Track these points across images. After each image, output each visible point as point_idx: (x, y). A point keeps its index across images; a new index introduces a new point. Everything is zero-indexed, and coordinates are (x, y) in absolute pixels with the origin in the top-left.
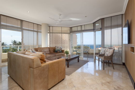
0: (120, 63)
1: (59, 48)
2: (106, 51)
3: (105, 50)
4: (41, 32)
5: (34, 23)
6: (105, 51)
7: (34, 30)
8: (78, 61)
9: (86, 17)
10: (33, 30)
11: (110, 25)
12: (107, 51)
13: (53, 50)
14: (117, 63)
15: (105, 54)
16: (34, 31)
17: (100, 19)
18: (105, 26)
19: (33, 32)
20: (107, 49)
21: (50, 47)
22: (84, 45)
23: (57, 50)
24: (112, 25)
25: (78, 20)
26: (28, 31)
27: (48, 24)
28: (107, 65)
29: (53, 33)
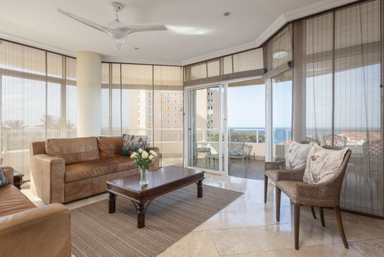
0: (375, 208)
1: (138, 139)
2: (309, 157)
3: (308, 151)
4: (74, 83)
5: (46, 51)
6: (305, 158)
7: (48, 75)
8: (200, 195)
9: (227, 14)
10: (44, 74)
11: (330, 48)
12: (313, 158)
13: (113, 147)
14: (358, 210)
15: (306, 170)
16: (47, 79)
17: (288, 23)
18: (307, 53)
19: (44, 83)
20: (316, 150)
21: (101, 138)
22: (231, 130)
23: (128, 147)
24: (338, 47)
25: (201, 32)
26: (19, 79)
27: (102, 56)
28: (315, 217)
29: (121, 86)
